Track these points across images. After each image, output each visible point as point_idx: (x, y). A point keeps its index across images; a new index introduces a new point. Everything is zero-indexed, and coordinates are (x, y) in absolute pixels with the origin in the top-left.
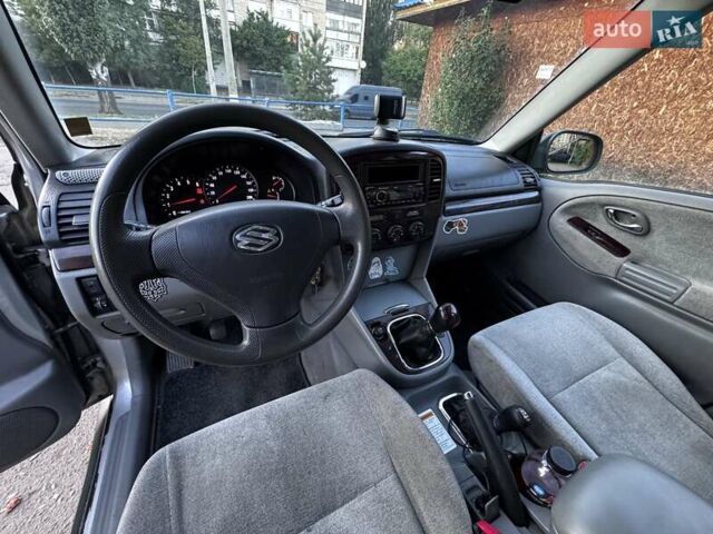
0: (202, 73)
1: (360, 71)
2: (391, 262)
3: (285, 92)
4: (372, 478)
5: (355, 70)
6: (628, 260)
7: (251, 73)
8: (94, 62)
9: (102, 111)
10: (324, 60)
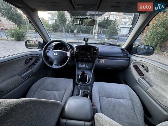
0: (92, 30)
1: (130, 28)
2: (87, 65)
3: (106, 33)
4: (62, 90)
5: (128, 28)
6: (142, 77)
7: (102, 30)
8: (75, 30)
9: (74, 38)
10: (116, 26)
